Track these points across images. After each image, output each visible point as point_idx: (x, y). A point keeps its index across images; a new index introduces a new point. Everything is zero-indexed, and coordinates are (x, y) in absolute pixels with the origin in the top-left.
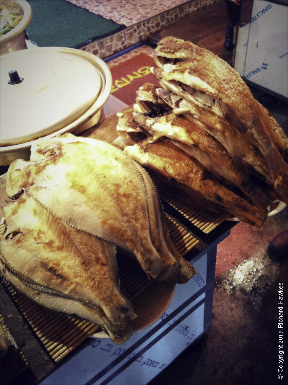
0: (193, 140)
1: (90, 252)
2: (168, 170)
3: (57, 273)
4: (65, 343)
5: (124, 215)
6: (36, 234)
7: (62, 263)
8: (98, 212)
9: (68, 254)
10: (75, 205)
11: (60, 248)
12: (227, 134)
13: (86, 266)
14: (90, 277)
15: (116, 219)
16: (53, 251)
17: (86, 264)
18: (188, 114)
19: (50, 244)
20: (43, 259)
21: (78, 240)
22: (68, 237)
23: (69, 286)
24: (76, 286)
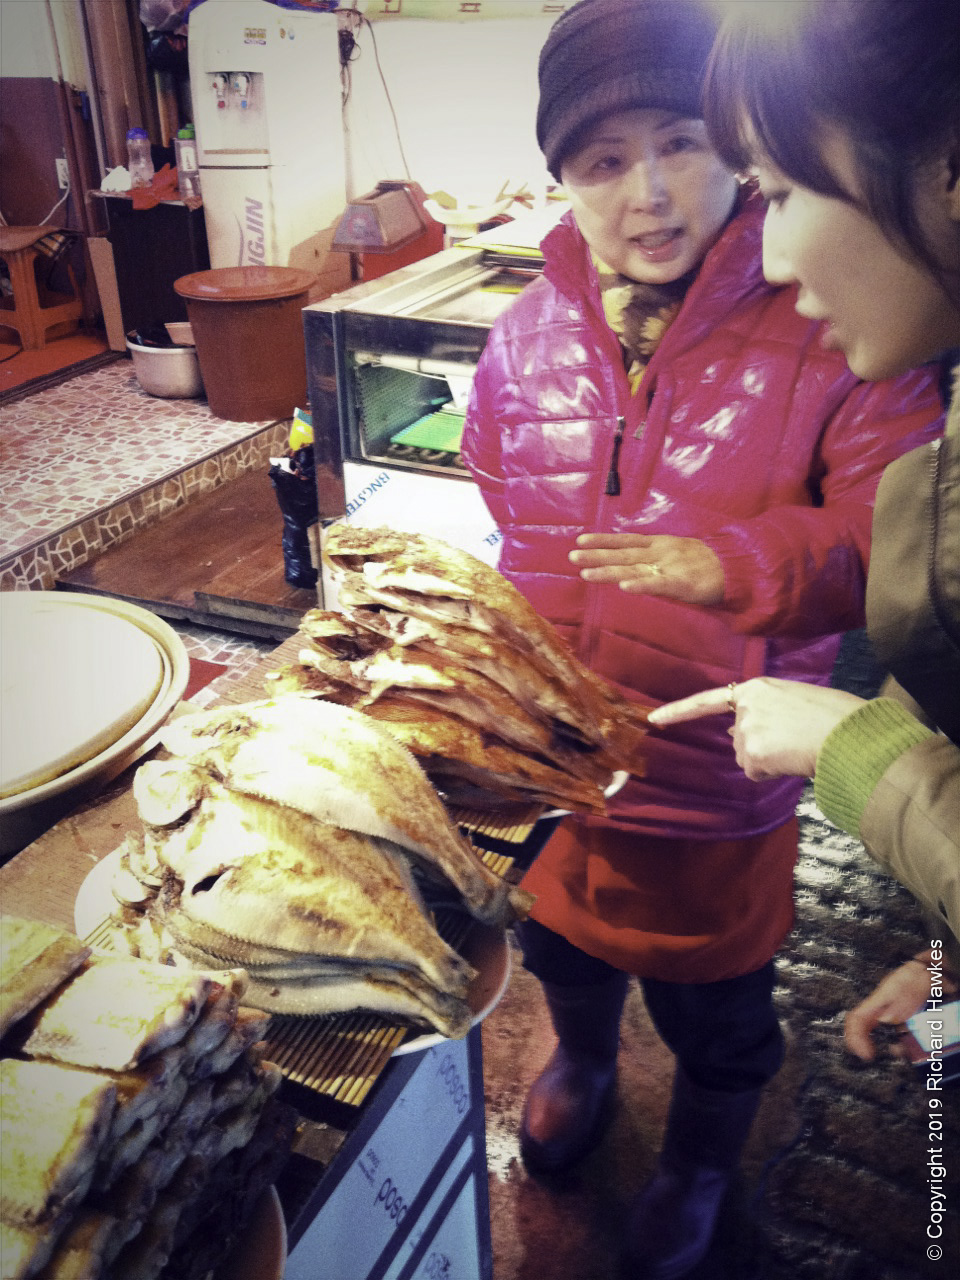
0: (452, 678)
1: (371, 871)
2: (421, 742)
3: (324, 919)
4: (357, 1072)
5: (405, 799)
6: (265, 861)
7: (330, 900)
8: (366, 797)
9: (334, 881)
10: (327, 790)
11: (319, 873)
12: (504, 661)
13: (372, 895)
14: (384, 912)
15: (395, 806)
16: (308, 881)
17: (370, 891)
18: (426, 641)
19: (297, 870)
20: (293, 899)
21: (344, 853)
22: (326, 852)
23: (352, 937)
24: (366, 933)
